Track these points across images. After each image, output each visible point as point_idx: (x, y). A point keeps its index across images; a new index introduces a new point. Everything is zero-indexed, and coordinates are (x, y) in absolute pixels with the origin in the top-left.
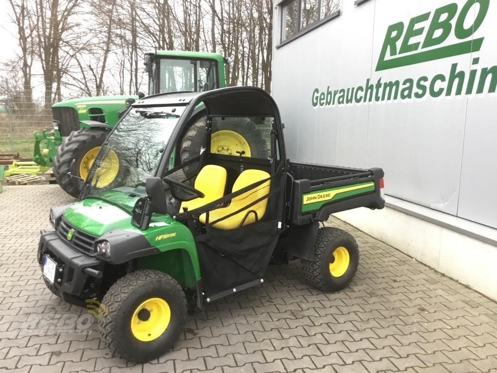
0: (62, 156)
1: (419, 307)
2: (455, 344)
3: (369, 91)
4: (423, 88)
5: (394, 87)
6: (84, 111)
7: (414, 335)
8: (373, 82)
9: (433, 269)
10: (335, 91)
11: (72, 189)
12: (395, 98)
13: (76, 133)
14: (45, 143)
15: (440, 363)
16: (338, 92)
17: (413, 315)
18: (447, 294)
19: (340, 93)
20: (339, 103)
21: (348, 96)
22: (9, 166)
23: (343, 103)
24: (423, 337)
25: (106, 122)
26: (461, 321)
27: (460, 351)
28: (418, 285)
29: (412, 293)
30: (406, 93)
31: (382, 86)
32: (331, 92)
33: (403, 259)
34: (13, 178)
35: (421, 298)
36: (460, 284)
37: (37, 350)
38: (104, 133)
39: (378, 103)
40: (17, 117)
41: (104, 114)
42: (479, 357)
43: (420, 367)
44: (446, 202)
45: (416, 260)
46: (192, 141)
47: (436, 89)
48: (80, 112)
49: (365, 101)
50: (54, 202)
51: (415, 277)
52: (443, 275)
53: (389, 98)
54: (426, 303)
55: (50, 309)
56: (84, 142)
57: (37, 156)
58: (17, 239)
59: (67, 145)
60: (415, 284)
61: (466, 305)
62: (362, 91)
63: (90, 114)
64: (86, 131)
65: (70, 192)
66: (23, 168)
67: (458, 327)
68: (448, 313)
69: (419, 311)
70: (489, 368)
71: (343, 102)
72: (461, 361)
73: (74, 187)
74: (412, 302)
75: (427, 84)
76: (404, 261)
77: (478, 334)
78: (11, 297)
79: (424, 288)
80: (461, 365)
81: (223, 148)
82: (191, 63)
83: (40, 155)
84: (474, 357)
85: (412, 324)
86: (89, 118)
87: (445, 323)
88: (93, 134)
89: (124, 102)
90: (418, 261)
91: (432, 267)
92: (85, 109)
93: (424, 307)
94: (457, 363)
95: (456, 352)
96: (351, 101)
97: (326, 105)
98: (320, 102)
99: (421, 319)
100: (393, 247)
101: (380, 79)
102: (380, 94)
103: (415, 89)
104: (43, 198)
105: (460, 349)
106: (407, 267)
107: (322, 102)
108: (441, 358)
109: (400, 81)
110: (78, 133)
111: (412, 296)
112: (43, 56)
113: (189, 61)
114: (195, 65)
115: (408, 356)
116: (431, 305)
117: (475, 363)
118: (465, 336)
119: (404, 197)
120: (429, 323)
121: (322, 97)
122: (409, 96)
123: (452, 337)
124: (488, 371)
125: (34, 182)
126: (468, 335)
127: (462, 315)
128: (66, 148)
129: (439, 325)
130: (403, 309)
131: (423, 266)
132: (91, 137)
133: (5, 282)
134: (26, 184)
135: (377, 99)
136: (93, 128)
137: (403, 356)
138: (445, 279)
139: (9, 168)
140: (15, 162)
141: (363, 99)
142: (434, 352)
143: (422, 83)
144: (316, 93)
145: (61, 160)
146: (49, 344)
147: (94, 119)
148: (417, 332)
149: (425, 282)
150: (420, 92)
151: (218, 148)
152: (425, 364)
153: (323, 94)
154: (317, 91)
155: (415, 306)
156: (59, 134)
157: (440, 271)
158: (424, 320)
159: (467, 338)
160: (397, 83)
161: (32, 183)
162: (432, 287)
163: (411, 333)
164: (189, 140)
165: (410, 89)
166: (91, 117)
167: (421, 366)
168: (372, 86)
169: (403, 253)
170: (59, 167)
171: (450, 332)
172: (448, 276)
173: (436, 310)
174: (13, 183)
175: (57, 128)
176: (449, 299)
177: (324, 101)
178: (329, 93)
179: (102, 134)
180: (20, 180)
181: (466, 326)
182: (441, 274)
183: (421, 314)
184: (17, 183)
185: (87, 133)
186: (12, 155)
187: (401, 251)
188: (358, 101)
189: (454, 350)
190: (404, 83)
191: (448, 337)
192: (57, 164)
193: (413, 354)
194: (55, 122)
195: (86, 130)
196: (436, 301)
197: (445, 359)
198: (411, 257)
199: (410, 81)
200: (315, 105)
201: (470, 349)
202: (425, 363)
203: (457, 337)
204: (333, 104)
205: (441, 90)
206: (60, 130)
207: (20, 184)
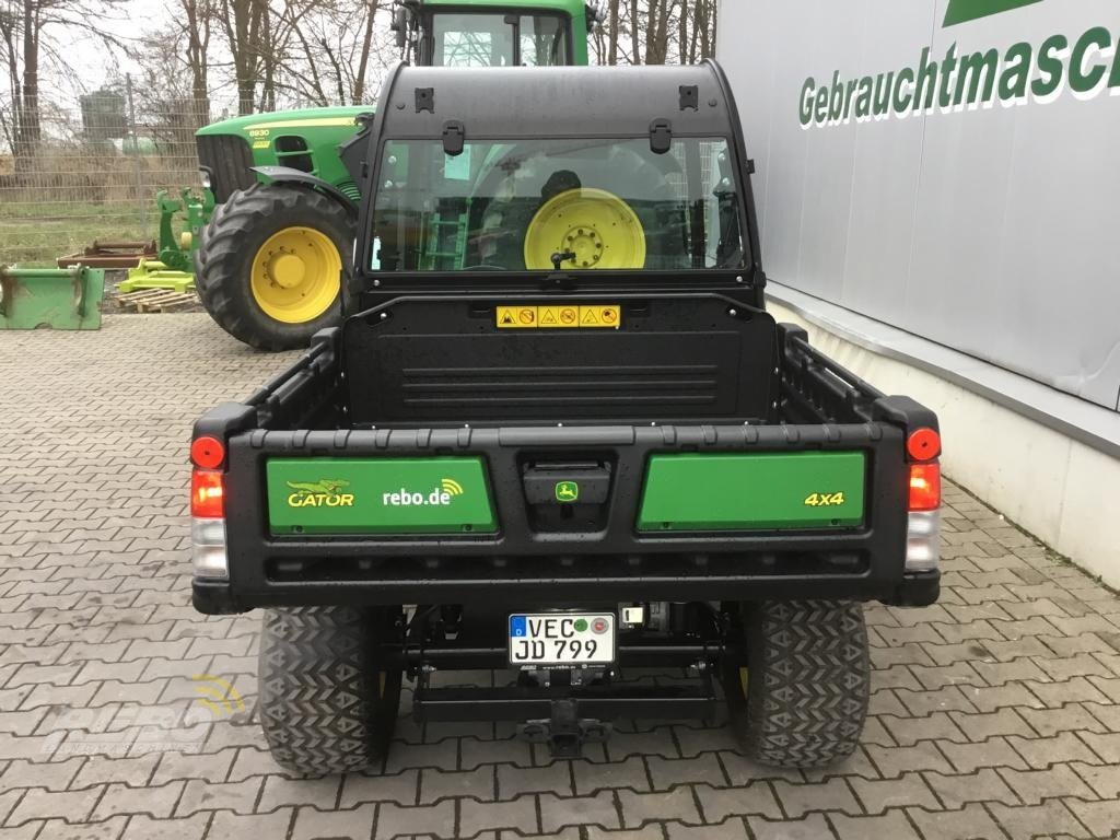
0: (211, 247)
1: (976, 644)
2: (1037, 754)
3: (927, 79)
4: (1053, 67)
5: (985, 69)
6: (266, 145)
7: (939, 718)
8: (937, 57)
9: (1044, 544)
10: (850, 83)
11: (234, 325)
12: (986, 97)
13: (241, 195)
14: (184, 219)
15: (982, 802)
16: (858, 85)
17: (951, 665)
18: (1062, 613)
19: (861, 88)
20: (859, 113)
21: (878, 95)
22: (130, 269)
23: (867, 114)
24: (958, 727)
25: (315, 171)
26: (1080, 690)
27: (1048, 773)
28: (989, 586)
29: (968, 605)
30: (1012, 82)
31: (958, 66)
32: (841, 85)
33: (971, 516)
34: (133, 299)
35: (987, 620)
36: (1105, 587)
37: (21, 698)
38: (301, 194)
39: (946, 110)
40: (177, 161)
41: (309, 151)
42: (1096, 793)
43: (924, 808)
44: (1093, 373)
45: (1006, 518)
46: (503, 215)
47: (1085, 70)
48: (256, 146)
49: (916, 106)
50: (201, 353)
51: (989, 565)
52: (1067, 562)
53: (971, 99)
54: (996, 635)
55: (92, 600)
56: (257, 216)
57: (167, 249)
58: (86, 435)
59: (222, 223)
60: (983, 581)
61: (1104, 647)
62: (911, 80)
63: (278, 151)
64: (263, 191)
65: (231, 329)
66: (161, 276)
67: (1064, 704)
68: (1047, 665)
69: (970, 656)
70: (1115, 828)
71: (866, 111)
72: (1043, 800)
73: (238, 321)
74: (959, 631)
75: (1063, 55)
76: (973, 522)
77: (1113, 729)
78: (21, 569)
79: (1004, 595)
80: (1040, 813)
81: (580, 232)
82: (507, 22)
83: (173, 245)
84: (1081, 790)
85: (941, 689)
86: (277, 160)
87: (1031, 691)
88: (278, 197)
89: (349, 121)
90: (1010, 522)
91: (1042, 539)
92: (266, 138)
93: (988, 645)
94: (1032, 806)
95: (1036, 773)
96: (884, 107)
97: (829, 119)
98: (817, 111)
99: (970, 677)
100: (954, 483)
101: (953, 48)
102: (951, 89)
103: (1035, 72)
104: (181, 342)
105: (1050, 766)
106: (977, 535)
107: (821, 111)
108: (990, 787)
109: (998, 49)
110: (246, 195)
111: (964, 614)
112: (232, 20)
113: (500, 18)
114: (516, 26)
115: (902, 775)
116: (1008, 640)
117: (1078, 808)
118: (1074, 732)
119: (993, 357)
120: (987, 691)
121: (822, 99)
122: (1019, 90)
123: (1037, 733)
124: (1109, 834)
125: (178, 306)
126: (1086, 730)
127: (1083, 674)
128: (219, 231)
129: (1015, 695)
130: (929, 648)
131: (1021, 535)
132: (273, 204)
133: (21, 533)
134: (158, 311)
135: (944, 101)
136: (280, 184)
137: (886, 777)
138: (1069, 571)
139: (130, 274)
140: (142, 261)
141: (911, 102)
142: (977, 771)
143: (1052, 53)
144: (808, 89)
145: (210, 257)
146: (53, 684)
147: (286, 162)
148: (946, 712)
149: (1011, 578)
150: (1046, 77)
151: (569, 232)
152: (941, 802)
153: (823, 91)
154: (810, 83)
155: (964, 641)
156: (212, 197)
157: (1060, 552)
158: (977, 680)
159: (1080, 738)
160: (992, 57)
161: (170, 310)
162: (1025, 592)
163: (930, 714)
164: (497, 212)
165: (1022, 70)
166: (280, 158)
167: (928, 807)
168: (934, 65)
169: (977, 498)
170: (206, 274)
171: (1038, 719)
172: (1078, 564)
173: (1017, 654)
174: (133, 309)
175: (207, 184)
176: (1061, 628)
177: (825, 110)
178: (837, 88)
179: (299, 197)
180: (146, 301)
181: (1086, 704)
182: (1063, 557)
183: (973, 663)
184: (140, 308)
185: (266, 194)
186: (139, 247)
187: (972, 495)
188: (900, 107)
189: (1032, 769)
190: (1009, 57)
191: (1028, 732)
192: (201, 267)
193: (915, 771)
194: (206, 170)
195: (265, 187)
196: (1023, 631)
197: (1000, 791)
198: (994, 511)
199: (1023, 49)
200: (805, 119)
201: (1080, 768)
202: (942, 797)
203: (1052, 732)
204: (845, 116)
205: (1098, 71)
206: (213, 189)
207: (146, 309)
